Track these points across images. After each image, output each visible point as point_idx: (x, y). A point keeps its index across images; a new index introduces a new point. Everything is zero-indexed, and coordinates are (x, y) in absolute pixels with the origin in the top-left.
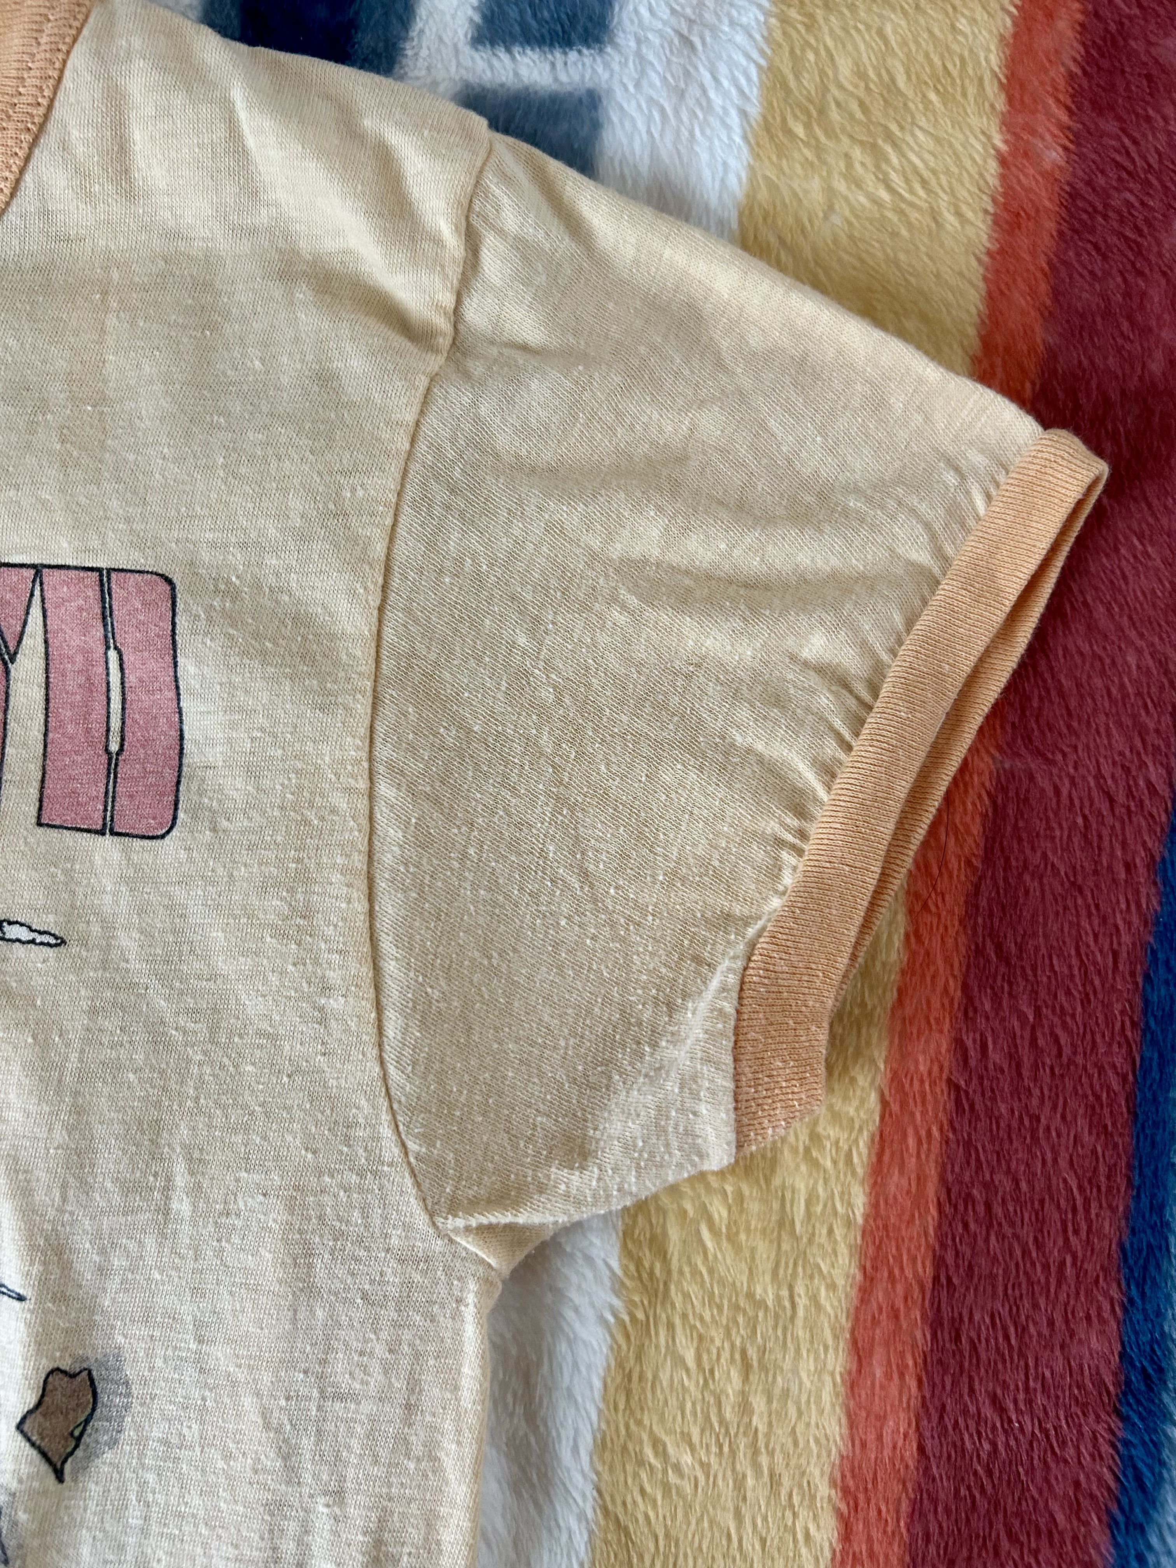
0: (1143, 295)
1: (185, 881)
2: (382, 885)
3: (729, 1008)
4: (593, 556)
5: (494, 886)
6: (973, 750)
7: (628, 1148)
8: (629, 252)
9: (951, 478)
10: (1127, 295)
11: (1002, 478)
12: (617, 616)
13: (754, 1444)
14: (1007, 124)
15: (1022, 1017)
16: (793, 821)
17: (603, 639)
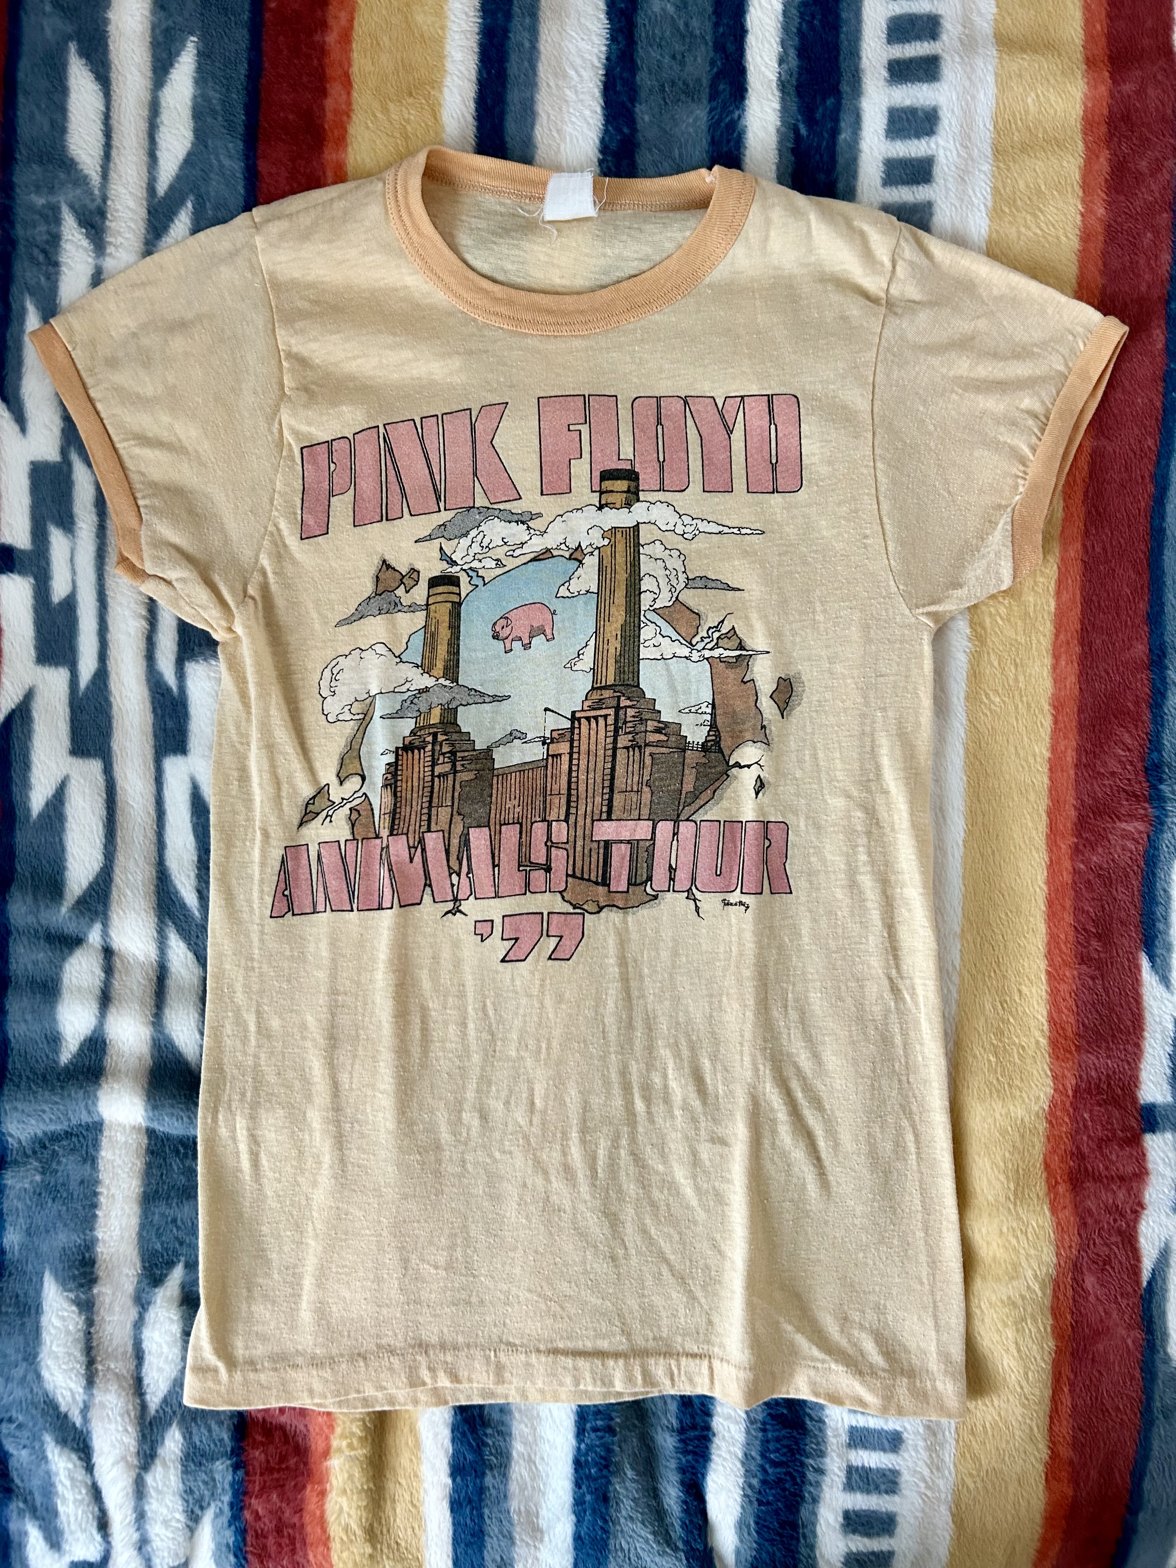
0: (1137, 262)
1: (809, 505)
2: (881, 498)
3: (1009, 528)
4: (943, 376)
5: (919, 498)
6: (1083, 438)
7: (977, 578)
8: (948, 262)
9: (1070, 338)
10: (1131, 263)
11: (1089, 336)
12: (954, 396)
13: (1020, 693)
14: (1083, 201)
15: (1107, 536)
16: (1022, 468)
17: (950, 406)
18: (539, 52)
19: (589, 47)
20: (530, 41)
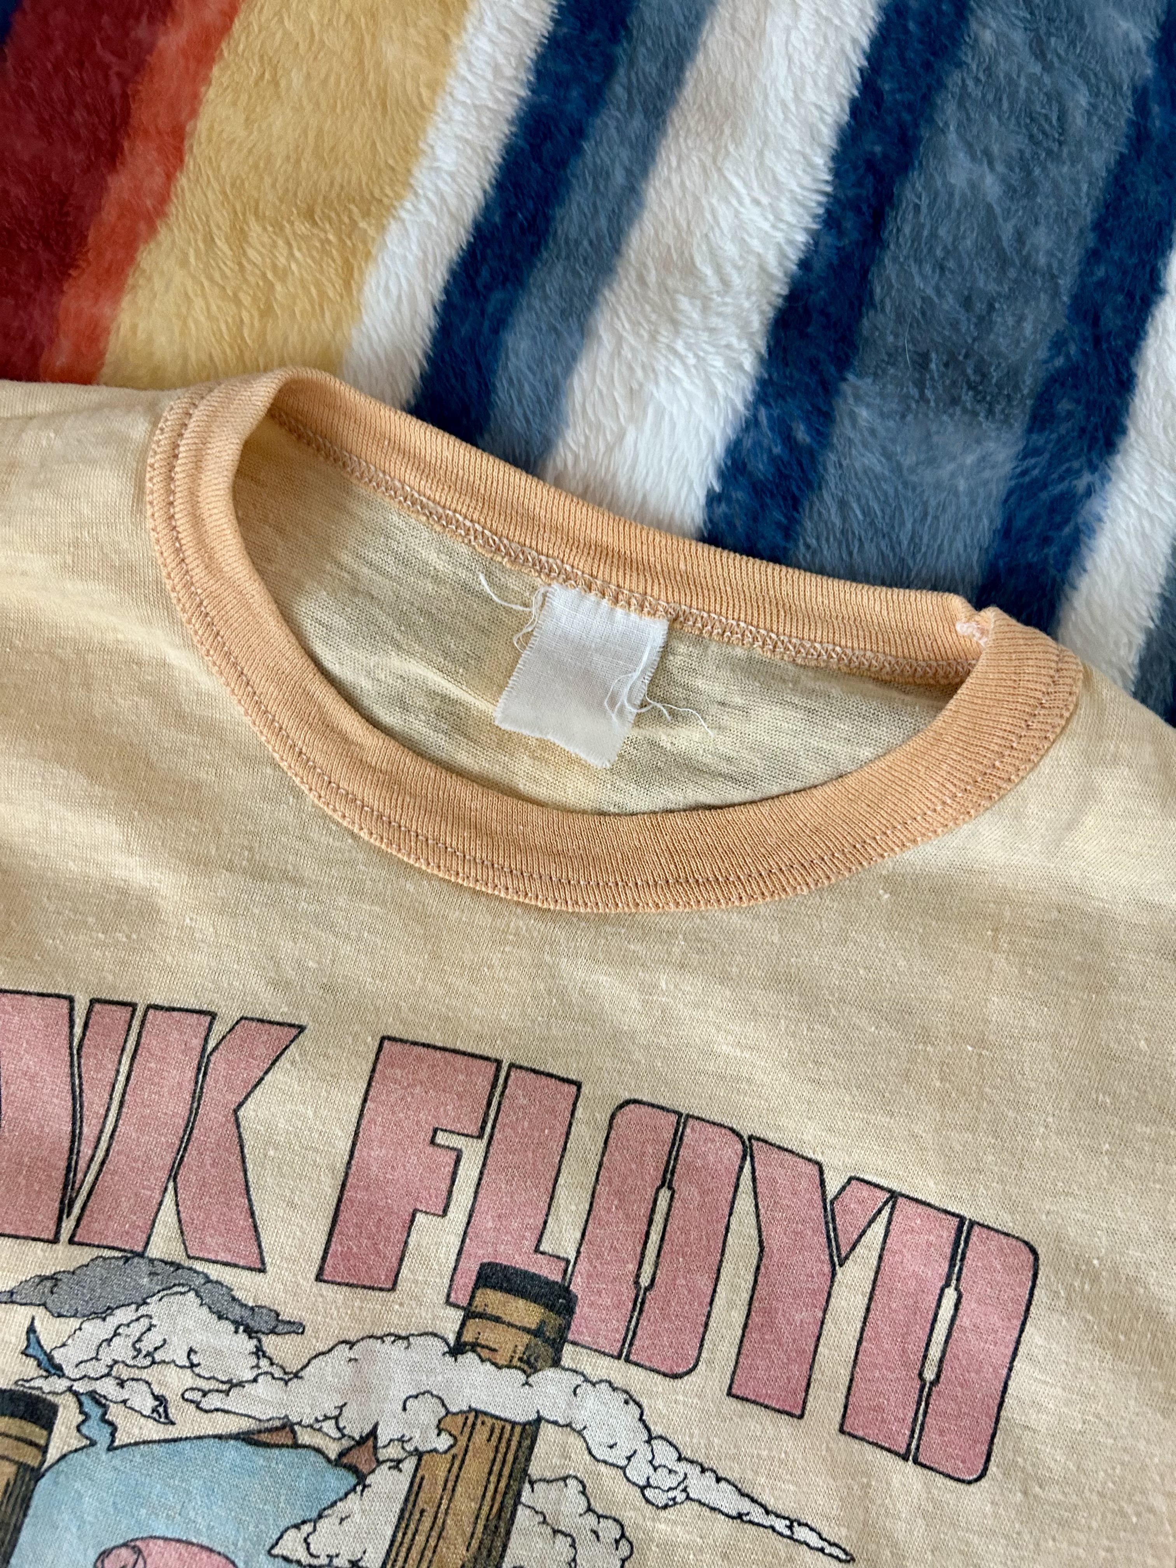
1: (989, 1534)
18: (641, 205)
19: (766, 226)
20: (629, 173)
